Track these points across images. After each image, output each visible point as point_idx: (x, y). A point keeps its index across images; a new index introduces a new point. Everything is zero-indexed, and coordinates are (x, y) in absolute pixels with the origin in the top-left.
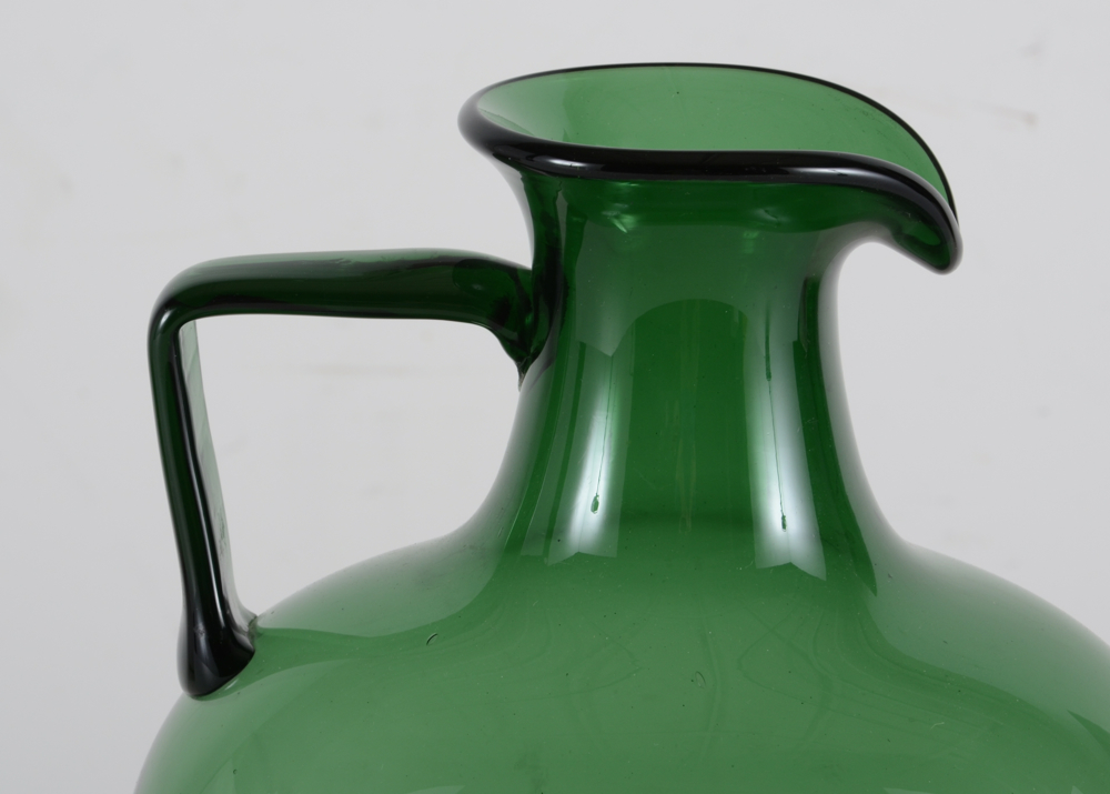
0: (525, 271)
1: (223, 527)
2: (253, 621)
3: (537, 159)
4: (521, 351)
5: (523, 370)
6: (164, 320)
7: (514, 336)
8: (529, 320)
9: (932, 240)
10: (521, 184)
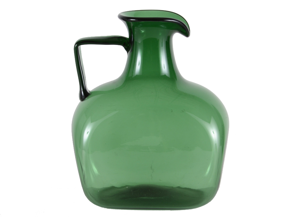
0: (127, 38)
1: (85, 77)
2: (89, 91)
3: (129, 19)
4: (127, 49)
5: (128, 52)
6: (76, 46)
7: (126, 47)
8: (128, 45)
9: (185, 32)
10: (126, 24)
